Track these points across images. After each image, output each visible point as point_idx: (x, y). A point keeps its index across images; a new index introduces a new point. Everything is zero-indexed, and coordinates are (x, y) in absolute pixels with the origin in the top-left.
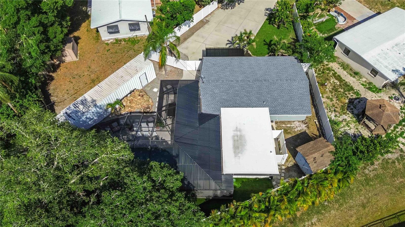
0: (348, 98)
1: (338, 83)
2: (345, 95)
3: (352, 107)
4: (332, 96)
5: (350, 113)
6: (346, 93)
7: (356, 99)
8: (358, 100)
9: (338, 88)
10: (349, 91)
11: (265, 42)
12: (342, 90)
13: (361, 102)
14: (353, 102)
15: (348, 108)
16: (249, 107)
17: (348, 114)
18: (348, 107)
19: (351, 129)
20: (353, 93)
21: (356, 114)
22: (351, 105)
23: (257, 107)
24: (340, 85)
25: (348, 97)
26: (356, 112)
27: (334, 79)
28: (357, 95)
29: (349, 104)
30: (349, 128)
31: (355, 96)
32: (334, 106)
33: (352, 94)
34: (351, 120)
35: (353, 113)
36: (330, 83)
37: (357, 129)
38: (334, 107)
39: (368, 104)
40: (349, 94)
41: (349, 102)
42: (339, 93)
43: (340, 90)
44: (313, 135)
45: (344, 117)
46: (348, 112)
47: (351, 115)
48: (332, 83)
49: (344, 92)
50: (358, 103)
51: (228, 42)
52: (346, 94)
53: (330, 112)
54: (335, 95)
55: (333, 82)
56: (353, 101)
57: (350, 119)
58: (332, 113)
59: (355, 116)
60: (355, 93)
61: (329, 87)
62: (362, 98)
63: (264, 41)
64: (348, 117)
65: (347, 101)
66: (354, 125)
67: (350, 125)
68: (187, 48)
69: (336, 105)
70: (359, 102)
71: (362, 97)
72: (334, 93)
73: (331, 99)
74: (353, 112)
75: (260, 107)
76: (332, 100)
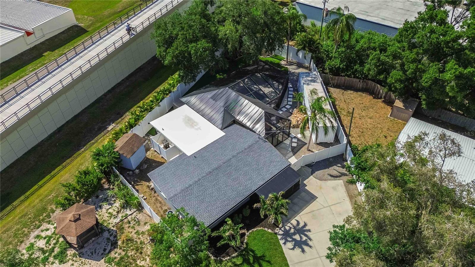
0: (120, 247)
1: (138, 262)
2: (125, 248)
3: (112, 238)
4: (139, 239)
5: (112, 228)
6: (123, 253)
7: (110, 252)
8: (107, 251)
9: (136, 254)
10: (122, 258)
11: (267, 261)
12: (130, 254)
13: (102, 252)
14: (112, 245)
15: (116, 234)
16: (205, 147)
17: (113, 227)
18: (115, 236)
19: (106, 211)
20: (115, 258)
21: (105, 231)
22: (114, 240)
23: (198, 151)
24: (135, 260)
25: (121, 249)
26: (106, 234)
27: (146, 265)
28: (110, 258)
29: (117, 240)
30: (109, 211)
31: (112, 255)
32: (133, 227)
33: (116, 255)
34: (108, 222)
35: (109, 230)
36: (149, 256)
37: (100, 215)
38: (131, 226)
39: (93, 219)
40: (120, 254)
41: (117, 243)
42: (132, 248)
43: (133, 253)
44: (141, 183)
45: (117, 220)
46: (115, 229)
47: (110, 226)
48: (147, 257)
49: (126, 253)
50: (106, 247)
51: (307, 228)
52: (124, 250)
53: (134, 218)
54: (136, 241)
55: (146, 260)
56: (113, 247)
57: (110, 221)
58: (132, 218)
59: (105, 228)
60: (113, 260)
61: (147, 249)
62: (103, 258)
63: (269, 262)
64: (112, 222)
65: (120, 243)
66: (104, 218)
67: (108, 215)
68: (334, 188)
69: (131, 230)
70: (105, 250)
71: (103, 260)
72: (139, 243)
73: (139, 234)
74: (109, 232)
75: (196, 152)
76: (137, 233)
